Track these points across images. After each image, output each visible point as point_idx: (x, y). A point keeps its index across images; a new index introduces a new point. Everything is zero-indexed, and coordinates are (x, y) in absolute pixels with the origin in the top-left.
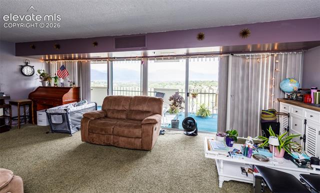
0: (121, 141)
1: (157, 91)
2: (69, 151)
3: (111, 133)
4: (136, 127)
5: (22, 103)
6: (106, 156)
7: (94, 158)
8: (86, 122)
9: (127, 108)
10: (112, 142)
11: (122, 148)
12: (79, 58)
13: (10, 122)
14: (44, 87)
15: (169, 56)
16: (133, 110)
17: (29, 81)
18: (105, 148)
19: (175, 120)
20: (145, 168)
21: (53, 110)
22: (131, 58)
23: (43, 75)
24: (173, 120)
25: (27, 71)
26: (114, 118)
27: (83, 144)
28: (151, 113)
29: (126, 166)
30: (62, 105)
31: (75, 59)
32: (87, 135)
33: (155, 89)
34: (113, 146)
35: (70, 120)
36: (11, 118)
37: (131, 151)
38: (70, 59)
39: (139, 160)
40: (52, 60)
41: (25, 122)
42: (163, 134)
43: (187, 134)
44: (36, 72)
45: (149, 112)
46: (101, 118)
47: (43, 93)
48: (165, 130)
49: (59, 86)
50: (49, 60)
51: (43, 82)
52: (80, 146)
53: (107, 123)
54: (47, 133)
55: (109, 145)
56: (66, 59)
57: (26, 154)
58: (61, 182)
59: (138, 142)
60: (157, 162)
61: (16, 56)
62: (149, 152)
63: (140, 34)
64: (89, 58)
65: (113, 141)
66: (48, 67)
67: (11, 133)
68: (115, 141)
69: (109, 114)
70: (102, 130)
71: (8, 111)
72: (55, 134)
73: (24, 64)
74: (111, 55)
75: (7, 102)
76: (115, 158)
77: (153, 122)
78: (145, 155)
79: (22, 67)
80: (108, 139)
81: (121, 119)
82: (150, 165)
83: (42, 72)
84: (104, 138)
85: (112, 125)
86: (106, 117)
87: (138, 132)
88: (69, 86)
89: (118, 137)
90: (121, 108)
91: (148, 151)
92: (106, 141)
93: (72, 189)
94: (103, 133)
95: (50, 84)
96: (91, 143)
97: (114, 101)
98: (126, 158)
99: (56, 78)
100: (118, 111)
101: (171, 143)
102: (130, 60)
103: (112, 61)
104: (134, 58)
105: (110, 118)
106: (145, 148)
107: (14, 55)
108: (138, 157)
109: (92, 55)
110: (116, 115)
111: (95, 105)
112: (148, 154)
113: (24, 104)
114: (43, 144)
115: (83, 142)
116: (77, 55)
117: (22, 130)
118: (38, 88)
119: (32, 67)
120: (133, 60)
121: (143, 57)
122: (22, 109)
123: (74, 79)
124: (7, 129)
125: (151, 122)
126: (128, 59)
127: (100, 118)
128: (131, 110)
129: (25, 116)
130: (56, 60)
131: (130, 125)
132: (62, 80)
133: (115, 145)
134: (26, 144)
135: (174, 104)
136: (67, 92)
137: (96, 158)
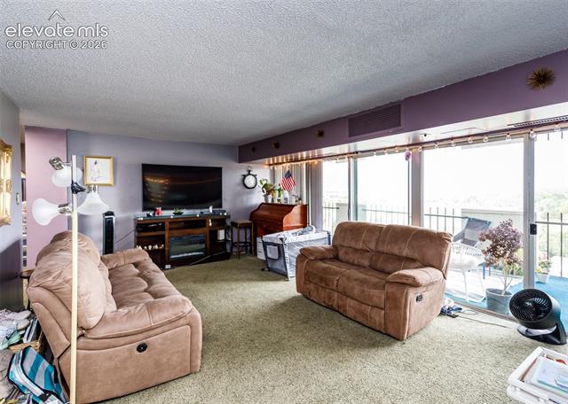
0: (349, 306)
1: (472, 216)
2: (277, 301)
3: (335, 287)
4: (375, 286)
5: (242, 224)
6: (321, 324)
7: (304, 323)
8: (302, 261)
9: (372, 246)
10: (335, 302)
11: (351, 319)
12: (308, 159)
13: (231, 248)
14: (267, 204)
15: (469, 136)
16: (383, 253)
17: (250, 196)
18: (325, 311)
19: (500, 292)
20: (376, 369)
21: (269, 238)
22: (385, 149)
23: (265, 186)
24: (489, 290)
25: (250, 181)
26: (348, 263)
27: (298, 297)
28: (418, 264)
29: (344, 351)
30: (282, 231)
31: (302, 160)
32: (302, 283)
33: (463, 211)
34: (337, 311)
35: (286, 255)
36: (233, 244)
37: (367, 329)
38: (297, 160)
39: (373, 350)
40: (276, 164)
41: (246, 250)
42: (454, 317)
43: (526, 335)
44: (259, 183)
45: (413, 260)
46: (326, 259)
47: (266, 213)
48: (464, 309)
49: (283, 202)
50: (274, 164)
51: (266, 196)
52: (294, 299)
53: (330, 268)
54: (263, 270)
55: (331, 308)
56: (291, 161)
57: (232, 293)
58: (252, 341)
59: (378, 317)
60: (407, 366)
61: (239, 162)
62: (399, 343)
63: (391, 103)
64: (320, 157)
65: (338, 303)
66: (273, 174)
67: (230, 262)
68: (341, 303)
69: (341, 254)
70: (321, 279)
71: (230, 233)
72: (270, 273)
73: (246, 173)
74: (355, 147)
75: (228, 223)
76: (334, 332)
77: (410, 281)
78: (389, 345)
79: (245, 176)
80: (330, 297)
81: (359, 266)
82: (389, 368)
83: (264, 183)
84: (323, 294)
85: (337, 273)
86: (336, 258)
87: (378, 296)
88: (294, 203)
89: (344, 297)
90: (360, 246)
91: (398, 340)
92: (326, 300)
93: (259, 354)
94: (323, 285)
95: (273, 200)
96: (308, 299)
97: (351, 230)
98: (350, 340)
99: (279, 190)
100: (356, 250)
101: (464, 341)
102: (383, 154)
103: (355, 158)
104: (391, 150)
105: (341, 261)
106: (391, 331)
107: (236, 161)
108: (374, 345)
109: (326, 151)
110: (352, 257)
111: (327, 236)
112: (397, 347)
113: (245, 226)
114: (253, 284)
115: (299, 294)
116: (304, 154)
117: (240, 261)
118: (261, 205)
119: (255, 176)
120: (389, 153)
121: (408, 146)
122: (242, 232)
123: (301, 191)
124: (226, 256)
125: (404, 281)
126: (380, 151)
127: (323, 260)
128: (379, 252)
129: (246, 242)
130: (281, 164)
131: (365, 279)
132: (286, 194)
133: (339, 311)
134: (237, 280)
135: (493, 250)
136: (289, 212)
137: (307, 323)
